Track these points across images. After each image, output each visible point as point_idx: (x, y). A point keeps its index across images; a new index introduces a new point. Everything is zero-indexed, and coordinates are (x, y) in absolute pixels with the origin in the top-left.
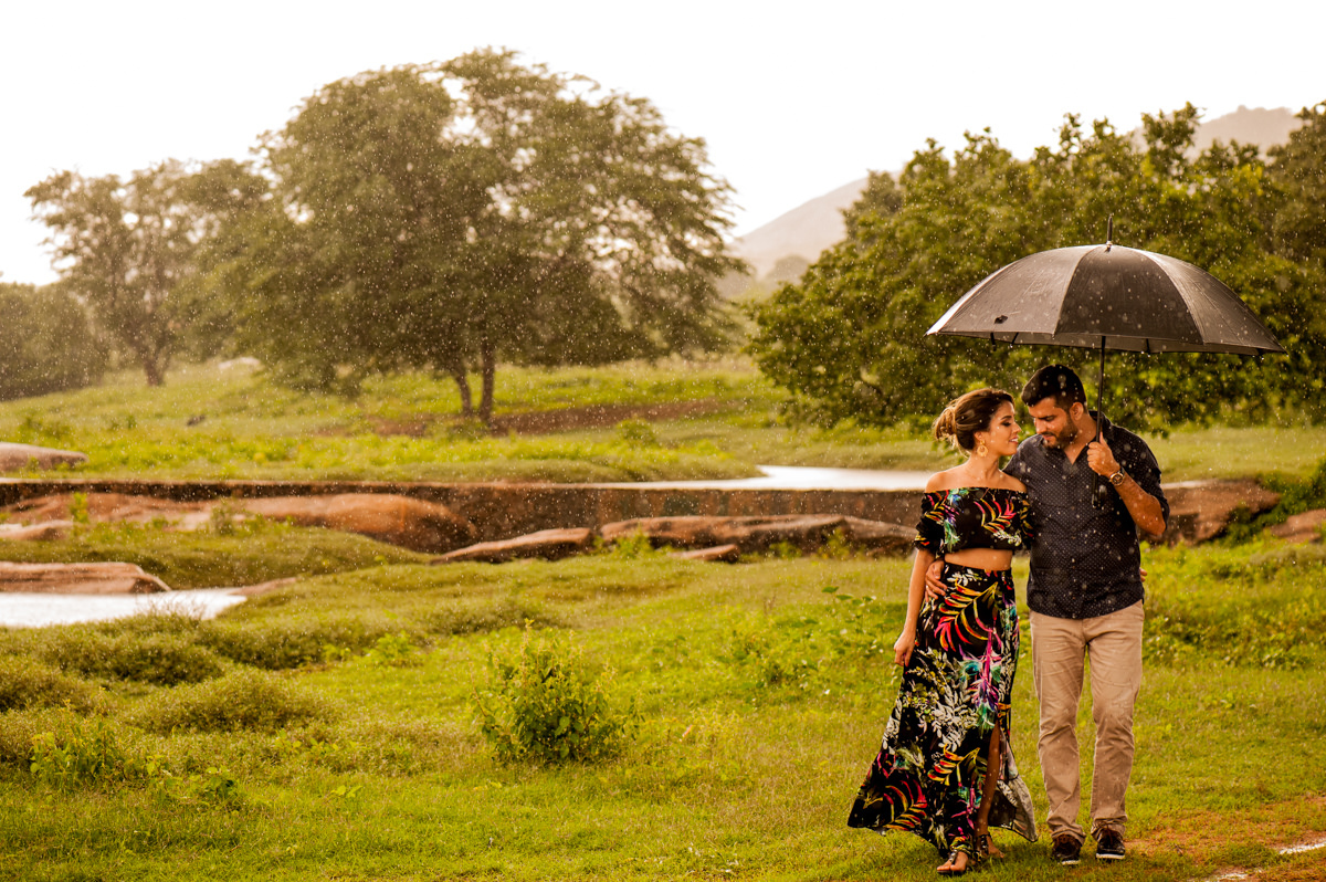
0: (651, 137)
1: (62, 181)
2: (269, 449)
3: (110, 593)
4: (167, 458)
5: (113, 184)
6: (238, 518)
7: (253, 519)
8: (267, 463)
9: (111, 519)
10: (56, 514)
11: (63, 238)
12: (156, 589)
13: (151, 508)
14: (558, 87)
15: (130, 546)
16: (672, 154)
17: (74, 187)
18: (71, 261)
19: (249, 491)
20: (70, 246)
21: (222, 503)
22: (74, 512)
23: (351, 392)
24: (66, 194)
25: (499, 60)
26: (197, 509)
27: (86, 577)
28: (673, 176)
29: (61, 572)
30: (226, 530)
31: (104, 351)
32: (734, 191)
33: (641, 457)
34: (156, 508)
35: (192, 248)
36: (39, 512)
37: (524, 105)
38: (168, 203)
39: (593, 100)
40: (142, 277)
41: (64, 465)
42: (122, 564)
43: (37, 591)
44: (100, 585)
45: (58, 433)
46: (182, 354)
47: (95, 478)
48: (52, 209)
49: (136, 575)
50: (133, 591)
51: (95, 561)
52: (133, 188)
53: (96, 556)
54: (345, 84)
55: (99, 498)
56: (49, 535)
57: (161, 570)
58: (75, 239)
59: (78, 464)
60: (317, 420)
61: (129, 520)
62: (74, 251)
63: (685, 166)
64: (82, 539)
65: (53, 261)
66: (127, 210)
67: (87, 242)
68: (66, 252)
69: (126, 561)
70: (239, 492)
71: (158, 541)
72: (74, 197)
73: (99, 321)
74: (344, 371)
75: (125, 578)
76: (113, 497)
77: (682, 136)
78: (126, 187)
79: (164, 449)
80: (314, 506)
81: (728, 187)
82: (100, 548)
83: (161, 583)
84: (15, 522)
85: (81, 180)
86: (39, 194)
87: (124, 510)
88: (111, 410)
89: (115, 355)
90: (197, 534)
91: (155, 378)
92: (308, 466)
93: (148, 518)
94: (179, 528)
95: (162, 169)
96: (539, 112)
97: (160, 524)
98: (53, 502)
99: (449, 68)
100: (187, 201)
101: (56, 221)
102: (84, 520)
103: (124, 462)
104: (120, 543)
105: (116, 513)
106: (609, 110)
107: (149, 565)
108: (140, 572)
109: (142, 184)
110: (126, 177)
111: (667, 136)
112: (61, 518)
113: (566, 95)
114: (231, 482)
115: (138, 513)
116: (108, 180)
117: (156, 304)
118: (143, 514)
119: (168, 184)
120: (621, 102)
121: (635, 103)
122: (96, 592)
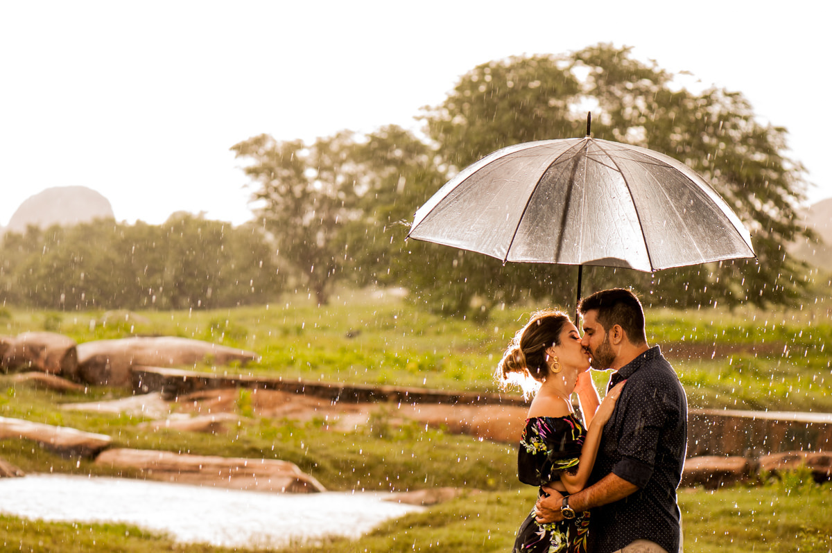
0: (742, 123)
1: (259, 141)
2: (419, 360)
3: (267, 490)
4: (329, 362)
5: (298, 146)
6: (393, 422)
7: (408, 423)
8: (418, 373)
9: (274, 415)
10: (224, 407)
11: (258, 185)
12: (312, 490)
13: (314, 407)
14: (666, 80)
15: (290, 446)
16: (759, 140)
17: (268, 146)
18: (263, 203)
19: (400, 397)
20: (263, 191)
21: (377, 407)
22: (240, 406)
23: (481, 319)
24: (261, 151)
25: (620, 54)
26: (355, 411)
27: (244, 473)
28: (759, 157)
29: (221, 466)
30: (381, 432)
31: (284, 275)
32: (807, 172)
33: (755, 388)
34: (319, 408)
35: (359, 199)
36: (207, 404)
37: (638, 92)
38: (342, 162)
39: (696, 90)
40: (317, 220)
41: (237, 363)
42: (280, 463)
43: (197, 483)
44: (257, 482)
45: (237, 335)
46: (345, 281)
47: (263, 375)
48: (251, 161)
49: (291, 473)
50: (289, 490)
51: (253, 457)
52: (314, 150)
53: (255, 453)
54: (493, 66)
55: (266, 395)
56: (214, 427)
57: (318, 471)
58: (267, 186)
59: (250, 363)
60: (455, 340)
61: (290, 417)
62: (266, 196)
63: (769, 151)
64: (245, 433)
65: (249, 202)
66: (309, 166)
67: (276, 189)
68: (259, 196)
69: (284, 459)
70: (393, 397)
71: (318, 442)
72: (269, 154)
73: (282, 252)
74: (476, 302)
75: (281, 477)
76: (278, 394)
77: (770, 124)
78: (309, 148)
79: (328, 354)
80: (463, 415)
81: (803, 168)
82: (260, 444)
83: (315, 483)
84: (183, 412)
85: (275, 141)
86: (242, 149)
87: (287, 407)
88: (284, 321)
89: (292, 281)
90: (353, 436)
91: (322, 300)
92: (458, 377)
93: (308, 416)
94: (337, 428)
95: (339, 136)
96: (651, 99)
97: (318, 423)
98: (220, 396)
99: (577, 57)
100: (357, 162)
101: (254, 172)
102: (249, 415)
103: (291, 363)
104: (281, 440)
105: (279, 410)
106: (709, 99)
107: (306, 465)
108: (297, 471)
109: (322, 147)
110: (310, 141)
111: (755, 125)
112: (229, 410)
113: (674, 87)
114: (387, 388)
115: (299, 411)
116: (296, 144)
117: (327, 241)
118: (305, 412)
119: (342, 148)
120: (720, 95)
121: (730, 95)
122: (252, 489)
